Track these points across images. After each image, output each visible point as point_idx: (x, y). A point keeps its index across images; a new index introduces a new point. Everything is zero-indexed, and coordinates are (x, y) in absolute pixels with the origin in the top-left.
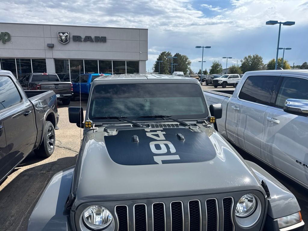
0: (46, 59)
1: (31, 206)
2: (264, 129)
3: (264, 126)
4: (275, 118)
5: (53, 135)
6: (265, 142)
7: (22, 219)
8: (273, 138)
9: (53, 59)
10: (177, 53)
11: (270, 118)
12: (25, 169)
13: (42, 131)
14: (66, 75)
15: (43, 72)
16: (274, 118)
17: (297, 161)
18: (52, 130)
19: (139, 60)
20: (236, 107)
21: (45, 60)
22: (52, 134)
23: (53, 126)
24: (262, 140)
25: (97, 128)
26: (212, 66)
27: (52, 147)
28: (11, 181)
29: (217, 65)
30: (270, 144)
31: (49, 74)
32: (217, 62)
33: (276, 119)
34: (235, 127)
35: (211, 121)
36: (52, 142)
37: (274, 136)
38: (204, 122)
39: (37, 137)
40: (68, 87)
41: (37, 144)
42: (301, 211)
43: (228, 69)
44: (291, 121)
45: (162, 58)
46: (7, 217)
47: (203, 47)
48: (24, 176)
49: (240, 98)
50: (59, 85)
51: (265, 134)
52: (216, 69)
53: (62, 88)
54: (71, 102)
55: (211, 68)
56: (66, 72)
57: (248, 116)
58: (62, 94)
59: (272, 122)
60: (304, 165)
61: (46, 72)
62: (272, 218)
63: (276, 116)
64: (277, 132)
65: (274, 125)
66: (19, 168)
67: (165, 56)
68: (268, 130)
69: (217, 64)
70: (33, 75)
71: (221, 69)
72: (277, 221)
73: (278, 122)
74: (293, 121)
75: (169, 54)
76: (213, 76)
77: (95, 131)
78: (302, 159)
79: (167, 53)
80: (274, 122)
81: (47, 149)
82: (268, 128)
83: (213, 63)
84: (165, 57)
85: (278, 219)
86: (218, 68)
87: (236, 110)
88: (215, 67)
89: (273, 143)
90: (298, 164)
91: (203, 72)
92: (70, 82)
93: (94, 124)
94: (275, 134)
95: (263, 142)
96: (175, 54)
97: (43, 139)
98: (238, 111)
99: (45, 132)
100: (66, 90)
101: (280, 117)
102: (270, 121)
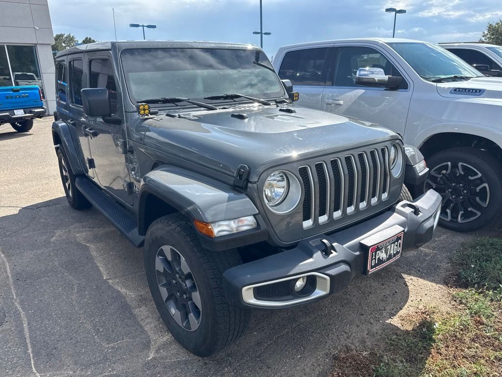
4: (337, 99)
10: (87, 38)
11: (330, 101)
16: (335, 100)
19: (36, 44)
33: (339, 100)
35: (295, 98)
38: (284, 101)
42: (424, 159)
44: (358, 98)
45: (58, 46)
47: (143, 26)
59: (333, 105)
62: (410, 165)
63: (338, 96)
65: (336, 108)
67: (64, 42)
72: (415, 167)
73: (341, 102)
74: (360, 97)
75: (70, 39)
77: (156, 119)
79: (66, 37)
80: (337, 104)
84: (64, 45)
96: (84, 39)
101: (343, 96)
102: (331, 104)
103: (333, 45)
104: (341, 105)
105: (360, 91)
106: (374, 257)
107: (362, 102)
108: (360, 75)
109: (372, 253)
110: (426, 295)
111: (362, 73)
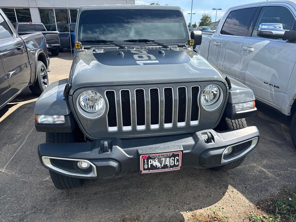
0: (30, 8)
1: (33, 128)
2: (240, 59)
3: (240, 57)
5: (46, 75)
6: (240, 71)
7: (27, 137)
8: (247, 65)
9: (37, 8)
11: (246, 48)
12: (23, 104)
13: (36, 68)
14: (52, 26)
15: (28, 21)
16: (249, 47)
17: (264, 82)
18: (44, 70)
20: (217, 43)
21: (29, 10)
22: (45, 73)
23: (45, 67)
24: (237, 70)
25: (86, 50)
26: (201, 19)
27: (46, 86)
28: (12, 112)
29: (207, 18)
30: (243, 72)
31: (35, 23)
32: (207, 14)
33: (251, 48)
34: (215, 62)
35: (191, 44)
36: (46, 82)
37: (248, 64)
38: (185, 46)
39: (31, 73)
40: (55, 37)
41: (32, 81)
43: (217, 22)
46: (14, 135)
48: (23, 108)
49: (221, 34)
50: (47, 34)
51: (240, 63)
52: (205, 22)
53: (49, 38)
54: (59, 53)
55: (200, 21)
56: (52, 24)
57: (227, 49)
58: (51, 44)
59: (247, 51)
60: (270, 85)
61: (31, 22)
62: (230, 104)
63: (251, 44)
64: (251, 60)
65: (249, 54)
66: (18, 103)
68: (243, 59)
69: (207, 16)
70: (19, 25)
71: (211, 22)
72: (235, 106)
73: (252, 49)
74: (266, 47)
76: (202, 28)
77: (84, 52)
78: (268, 80)
80: (250, 51)
81: (42, 86)
82: (244, 56)
83: (203, 15)
85: (236, 105)
86: (207, 21)
87: (217, 45)
88: (205, 19)
89: (246, 70)
90: (266, 85)
91: (193, 25)
92: (57, 32)
93: (83, 47)
94: (249, 62)
95: (238, 71)
97: (37, 76)
98: (219, 45)
99: (38, 70)
100: (53, 39)
101: (254, 45)
102: (246, 50)
103: (260, 5)
104: (252, 51)
105: (266, 42)
106: (146, 163)
107: (266, 51)
108: (262, 29)
109: (144, 160)
110: (232, 206)
111: (263, 27)
